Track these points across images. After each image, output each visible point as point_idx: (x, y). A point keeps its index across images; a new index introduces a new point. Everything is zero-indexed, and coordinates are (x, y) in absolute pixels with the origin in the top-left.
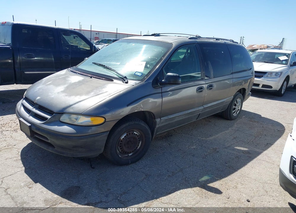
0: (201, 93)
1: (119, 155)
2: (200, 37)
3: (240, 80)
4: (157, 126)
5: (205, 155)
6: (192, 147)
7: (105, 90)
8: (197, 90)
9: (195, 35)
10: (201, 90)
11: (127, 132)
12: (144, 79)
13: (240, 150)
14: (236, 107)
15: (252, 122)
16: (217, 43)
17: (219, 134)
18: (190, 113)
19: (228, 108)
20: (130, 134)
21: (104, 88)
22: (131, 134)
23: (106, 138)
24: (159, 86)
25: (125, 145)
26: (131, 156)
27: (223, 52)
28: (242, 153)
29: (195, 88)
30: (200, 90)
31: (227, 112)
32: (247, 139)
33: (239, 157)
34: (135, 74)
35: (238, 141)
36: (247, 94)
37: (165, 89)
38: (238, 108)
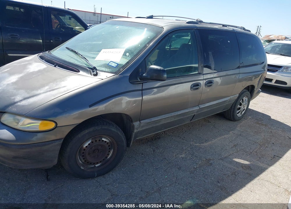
0: (196, 91)
1: (81, 167)
2: (201, 22)
3: (250, 75)
4: (135, 131)
5: (194, 168)
6: (181, 156)
7: (63, 84)
8: (191, 88)
9: (196, 19)
10: (197, 87)
11: (92, 139)
12: (119, 71)
13: (239, 163)
14: (242, 107)
15: (258, 125)
16: (223, 29)
17: (216, 139)
18: (180, 114)
19: (231, 107)
20: (96, 141)
21: (63, 81)
22: (98, 141)
23: (59, 147)
24: (139, 81)
25: (89, 154)
26: (98, 167)
27: (229, 42)
28: (241, 168)
29: (189, 84)
30: (195, 87)
31: (230, 112)
32: (249, 148)
33: (236, 174)
34: (108, 64)
35: (238, 150)
36: (256, 92)
37: (146, 85)
38: (243, 107)
